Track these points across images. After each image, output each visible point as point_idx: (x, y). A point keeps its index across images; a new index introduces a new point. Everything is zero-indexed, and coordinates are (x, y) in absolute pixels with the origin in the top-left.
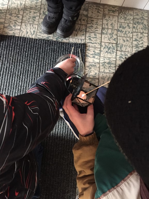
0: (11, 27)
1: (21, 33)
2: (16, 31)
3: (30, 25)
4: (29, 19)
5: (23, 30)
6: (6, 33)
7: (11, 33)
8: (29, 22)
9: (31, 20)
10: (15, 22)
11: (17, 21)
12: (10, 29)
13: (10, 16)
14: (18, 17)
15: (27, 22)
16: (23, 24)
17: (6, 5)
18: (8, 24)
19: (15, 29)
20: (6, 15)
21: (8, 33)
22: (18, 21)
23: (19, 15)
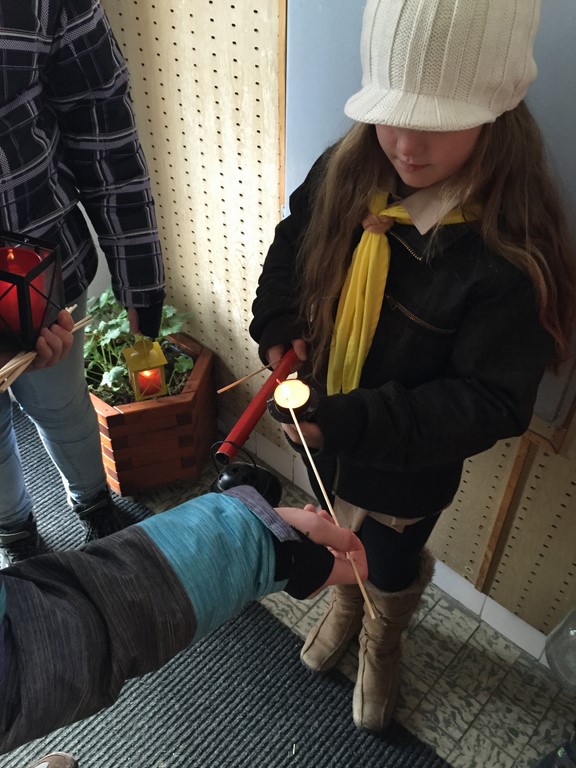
0: (437, 720)
1: (454, 755)
2: (445, 739)
3: (492, 748)
4: (497, 726)
5: (465, 750)
6: (416, 728)
7: (428, 736)
8: (492, 735)
9: (500, 732)
10: (453, 714)
11: (460, 713)
12: (429, 723)
13: (447, 687)
14: (469, 705)
15: (487, 733)
16: (474, 732)
17: (452, 651)
18: (432, 707)
19: (444, 734)
20: (439, 678)
21: (421, 731)
22: (464, 714)
23: (473, 701)
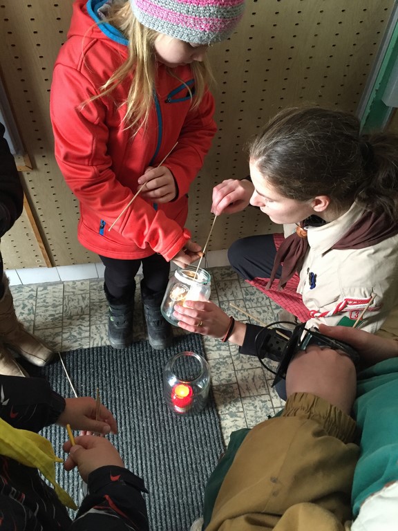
0: (74, 336)
1: (91, 343)
2: (83, 340)
3: (105, 326)
4: (101, 317)
5: (95, 337)
6: (68, 348)
7: (76, 346)
8: (101, 321)
9: (103, 318)
10: (80, 328)
11: (82, 325)
12: (72, 341)
13: (69, 321)
14: (83, 319)
15: (99, 322)
16: (93, 327)
17: (60, 305)
18: (69, 334)
19: (81, 339)
20: (62, 320)
21: (71, 347)
22: (84, 324)
23: (83, 316)
